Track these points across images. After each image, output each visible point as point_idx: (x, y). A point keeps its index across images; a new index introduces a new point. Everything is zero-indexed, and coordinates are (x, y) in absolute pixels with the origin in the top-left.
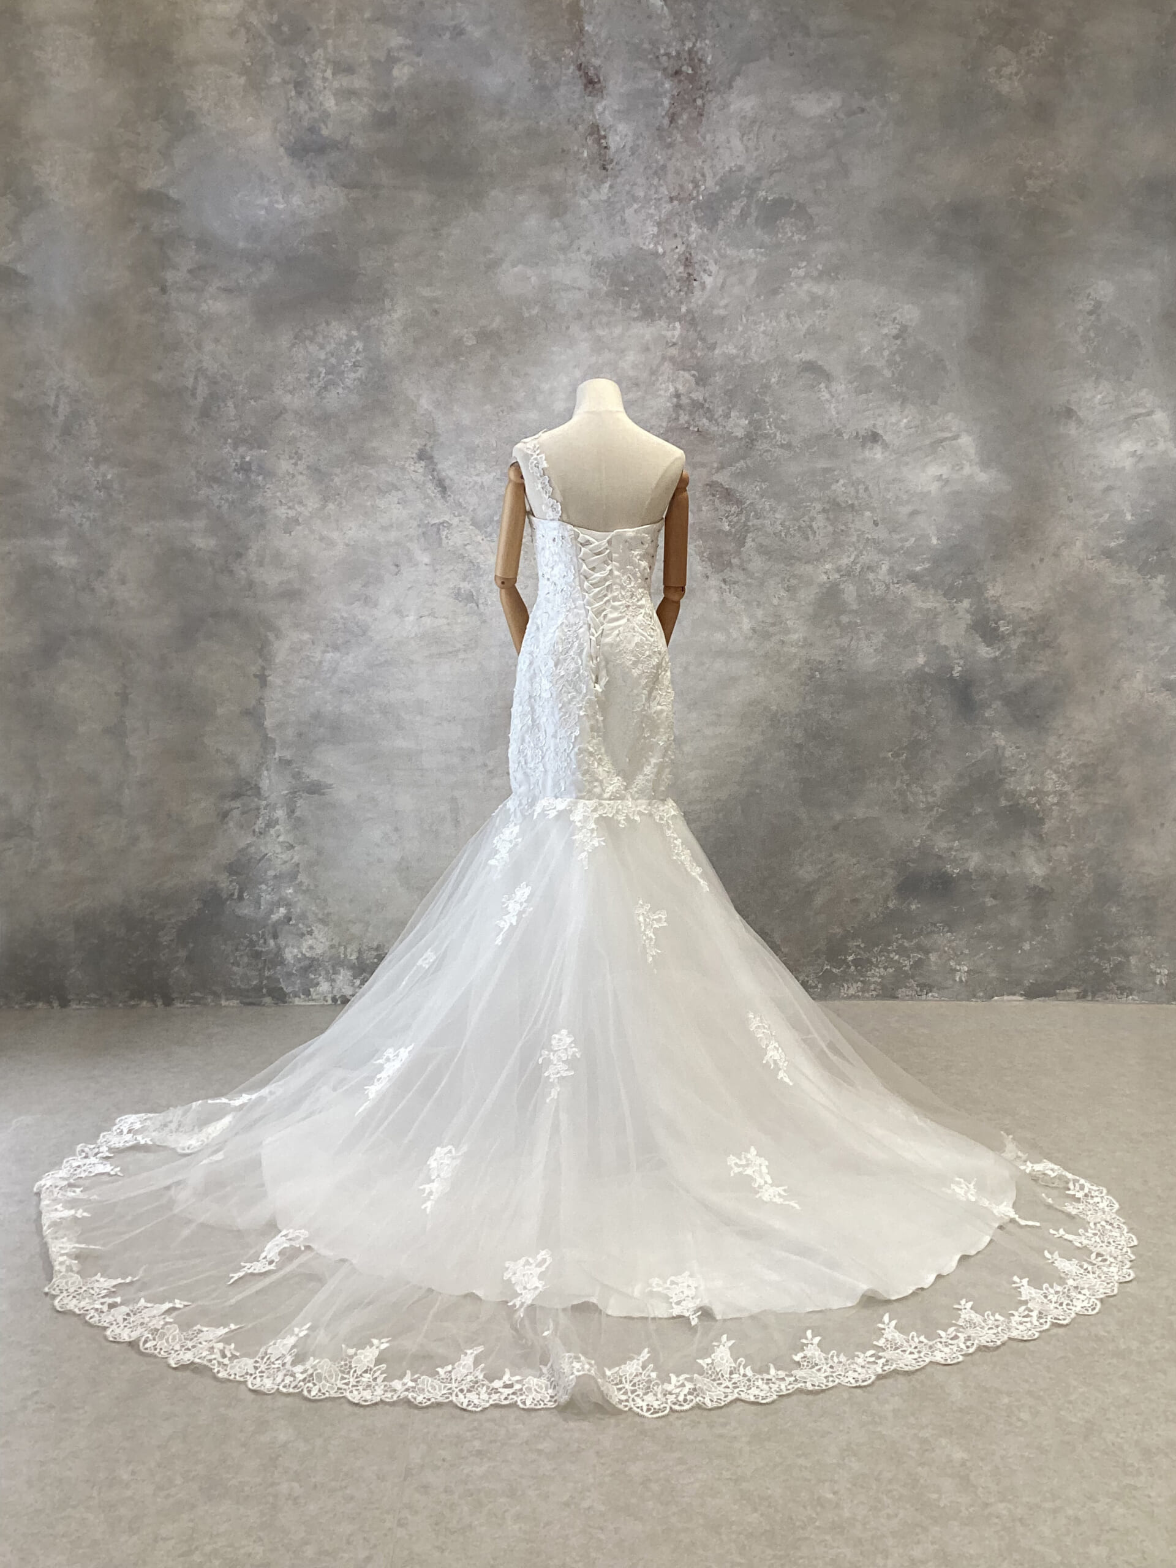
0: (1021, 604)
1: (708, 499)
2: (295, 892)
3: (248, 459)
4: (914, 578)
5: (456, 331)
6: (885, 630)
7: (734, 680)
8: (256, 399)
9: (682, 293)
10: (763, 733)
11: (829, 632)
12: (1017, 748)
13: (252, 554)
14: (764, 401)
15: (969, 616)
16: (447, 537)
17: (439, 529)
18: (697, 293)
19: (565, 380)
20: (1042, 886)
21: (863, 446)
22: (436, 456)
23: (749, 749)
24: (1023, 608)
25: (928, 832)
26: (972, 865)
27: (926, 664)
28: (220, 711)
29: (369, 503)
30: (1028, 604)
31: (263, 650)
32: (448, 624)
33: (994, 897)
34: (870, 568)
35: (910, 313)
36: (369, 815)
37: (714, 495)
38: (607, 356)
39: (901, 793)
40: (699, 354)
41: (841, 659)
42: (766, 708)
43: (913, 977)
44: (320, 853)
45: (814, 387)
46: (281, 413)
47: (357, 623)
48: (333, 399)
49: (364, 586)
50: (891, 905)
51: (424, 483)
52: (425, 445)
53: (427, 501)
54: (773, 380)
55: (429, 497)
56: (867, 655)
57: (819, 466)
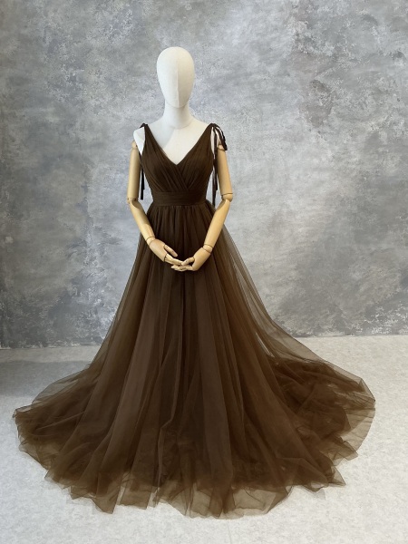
1: (312, 90)
3: (74, 75)
6: (401, 155)
7: (323, 182)
8: (77, 43)
10: (336, 208)
11: (372, 157)
13: (78, 125)
14: (343, 36)
19: (239, 28)
21: (394, 59)
23: (329, 216)
28: (65, 204)
29: (137, 97)
31: (85, 174)
34: (394, 123)
37: (315, 87)
40: (309, 12)
41: (378, 170)
42: (338, 196)
45: (369, 28)
46: (90, 50)
50: (398, 290)
54: (348, 25)
56: (391, 168)
57: (370, 70)
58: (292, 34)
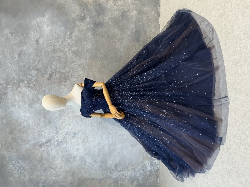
0: (77, 10)
2: (137, 168)
4: (71, 34)
5: (10, 139)
8: (27, 185)
10: (105, 70)
12: (109, 14)
14: (28, 66)
15: (80, 22)
16: (60, 140)
17: (58, 142)
19: (22, 113)
20: (138, 12)
22: (41, 143)
26: (133, 26)
27: (90, 33)
30: (77, 9)
32: (81, 139)
33: (140, 22)
35: (6, 31)
36: (122, 154)
37: (51, 79)
38: (16, 103)
39: (118, 40)
42: (100, 69)
44: (129, 164)
45: (24, 55)
47: (80, 159)
49: (71, 158)
51: (47, 146)
52: (38, 146)
55: (50, 145)
56: (88, 46)
57: (44, 54)
58: (26, 89)
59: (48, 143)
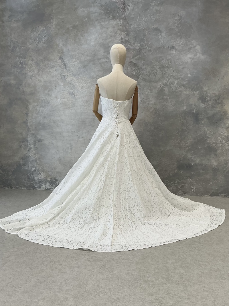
1: (130, 66)
2: (36, 164)
3: (22, 61)
4: (183, 86)
5: (68, 26)
6: (175, 100)
8: (23, 47)
9: (123, 12)
10: (143, 128)
11: (161, 101)
12: (210, 131)
13: (23, 85)
15: (198, 96)
16: (67, 79)
17: (65, 77)
18: (127, 12)
21: (170, 50)
22: (64, 58)
24: (213, 93)
25: (186, 153)
26: (197, 162)
27: (186, 109)
29: (49, 71)
30: (215, 92)
31: (27, 107)
32: (68, 101)
33: (203, 170)
34: (171, 83)
35: (182, 13)
38: (104, 29)
39: (179, 143)
40: (127, 28)
41: (163, 108)
42: (144, 121)
43: (181, 190)
44: (41, 156)
46: (29, 50)
48: (40, 45)
49: (48, 91)
50: (176, 171)
51: (61, 65)
52: (61, 55)
53: (62, 70)
54: (146, 33)
55: (62, 69)
56: (171, 107)
57: (158, 56)
58: (119, 39)
59: (64, 66)
